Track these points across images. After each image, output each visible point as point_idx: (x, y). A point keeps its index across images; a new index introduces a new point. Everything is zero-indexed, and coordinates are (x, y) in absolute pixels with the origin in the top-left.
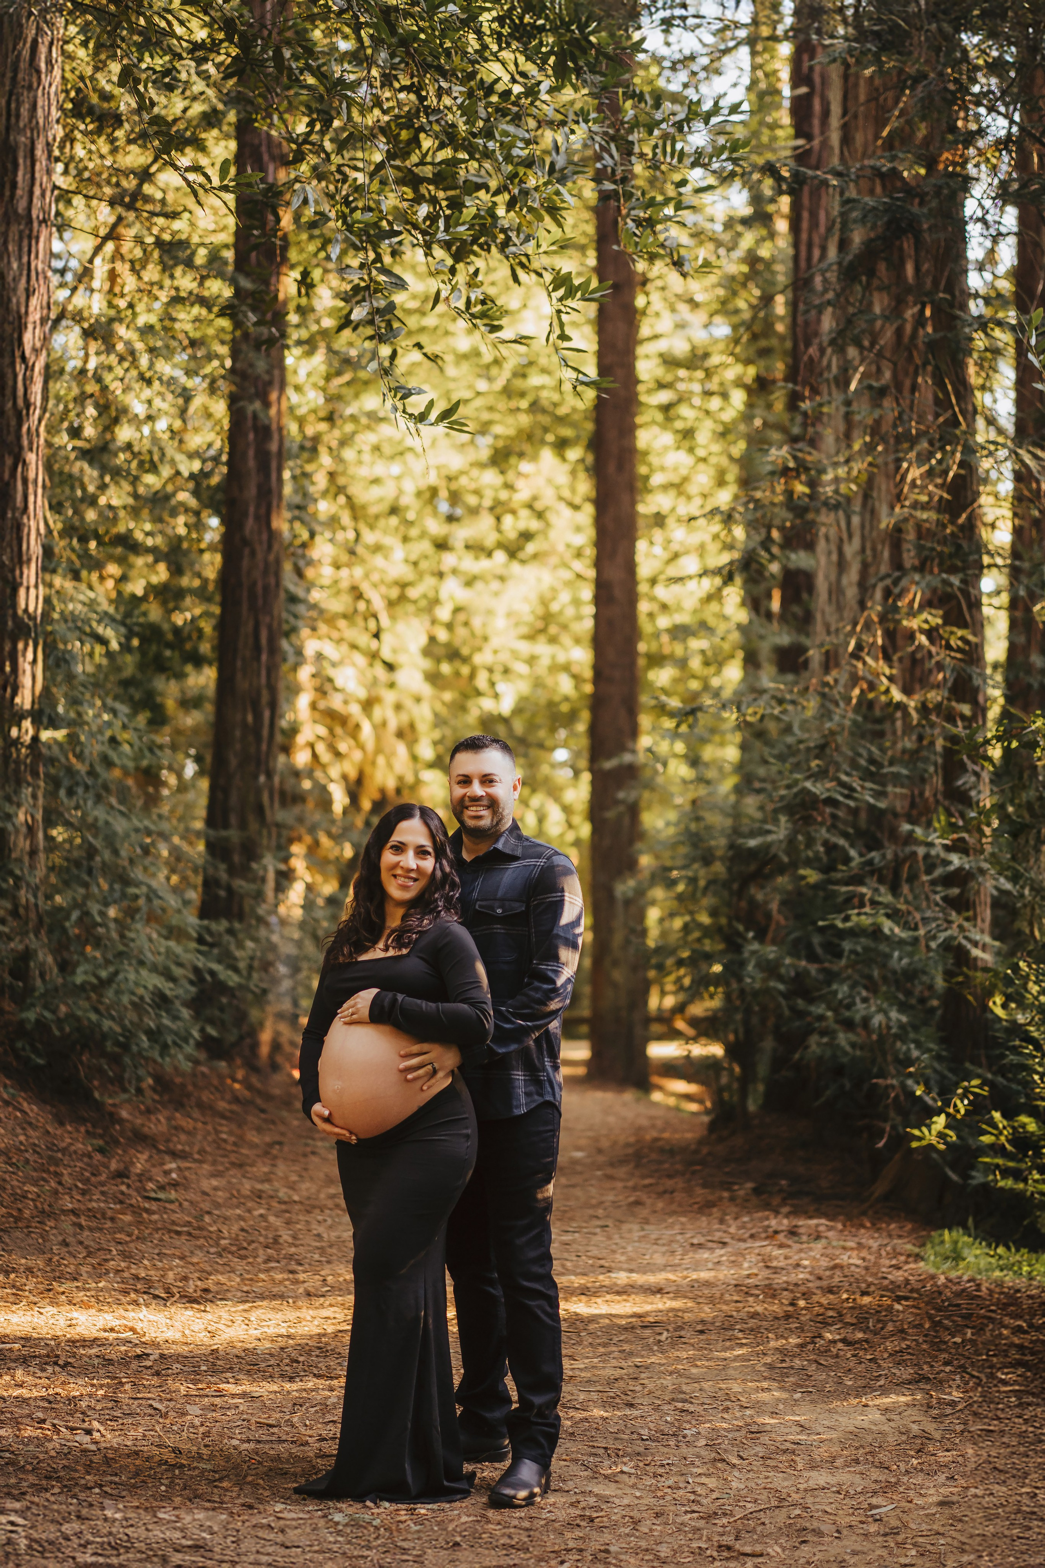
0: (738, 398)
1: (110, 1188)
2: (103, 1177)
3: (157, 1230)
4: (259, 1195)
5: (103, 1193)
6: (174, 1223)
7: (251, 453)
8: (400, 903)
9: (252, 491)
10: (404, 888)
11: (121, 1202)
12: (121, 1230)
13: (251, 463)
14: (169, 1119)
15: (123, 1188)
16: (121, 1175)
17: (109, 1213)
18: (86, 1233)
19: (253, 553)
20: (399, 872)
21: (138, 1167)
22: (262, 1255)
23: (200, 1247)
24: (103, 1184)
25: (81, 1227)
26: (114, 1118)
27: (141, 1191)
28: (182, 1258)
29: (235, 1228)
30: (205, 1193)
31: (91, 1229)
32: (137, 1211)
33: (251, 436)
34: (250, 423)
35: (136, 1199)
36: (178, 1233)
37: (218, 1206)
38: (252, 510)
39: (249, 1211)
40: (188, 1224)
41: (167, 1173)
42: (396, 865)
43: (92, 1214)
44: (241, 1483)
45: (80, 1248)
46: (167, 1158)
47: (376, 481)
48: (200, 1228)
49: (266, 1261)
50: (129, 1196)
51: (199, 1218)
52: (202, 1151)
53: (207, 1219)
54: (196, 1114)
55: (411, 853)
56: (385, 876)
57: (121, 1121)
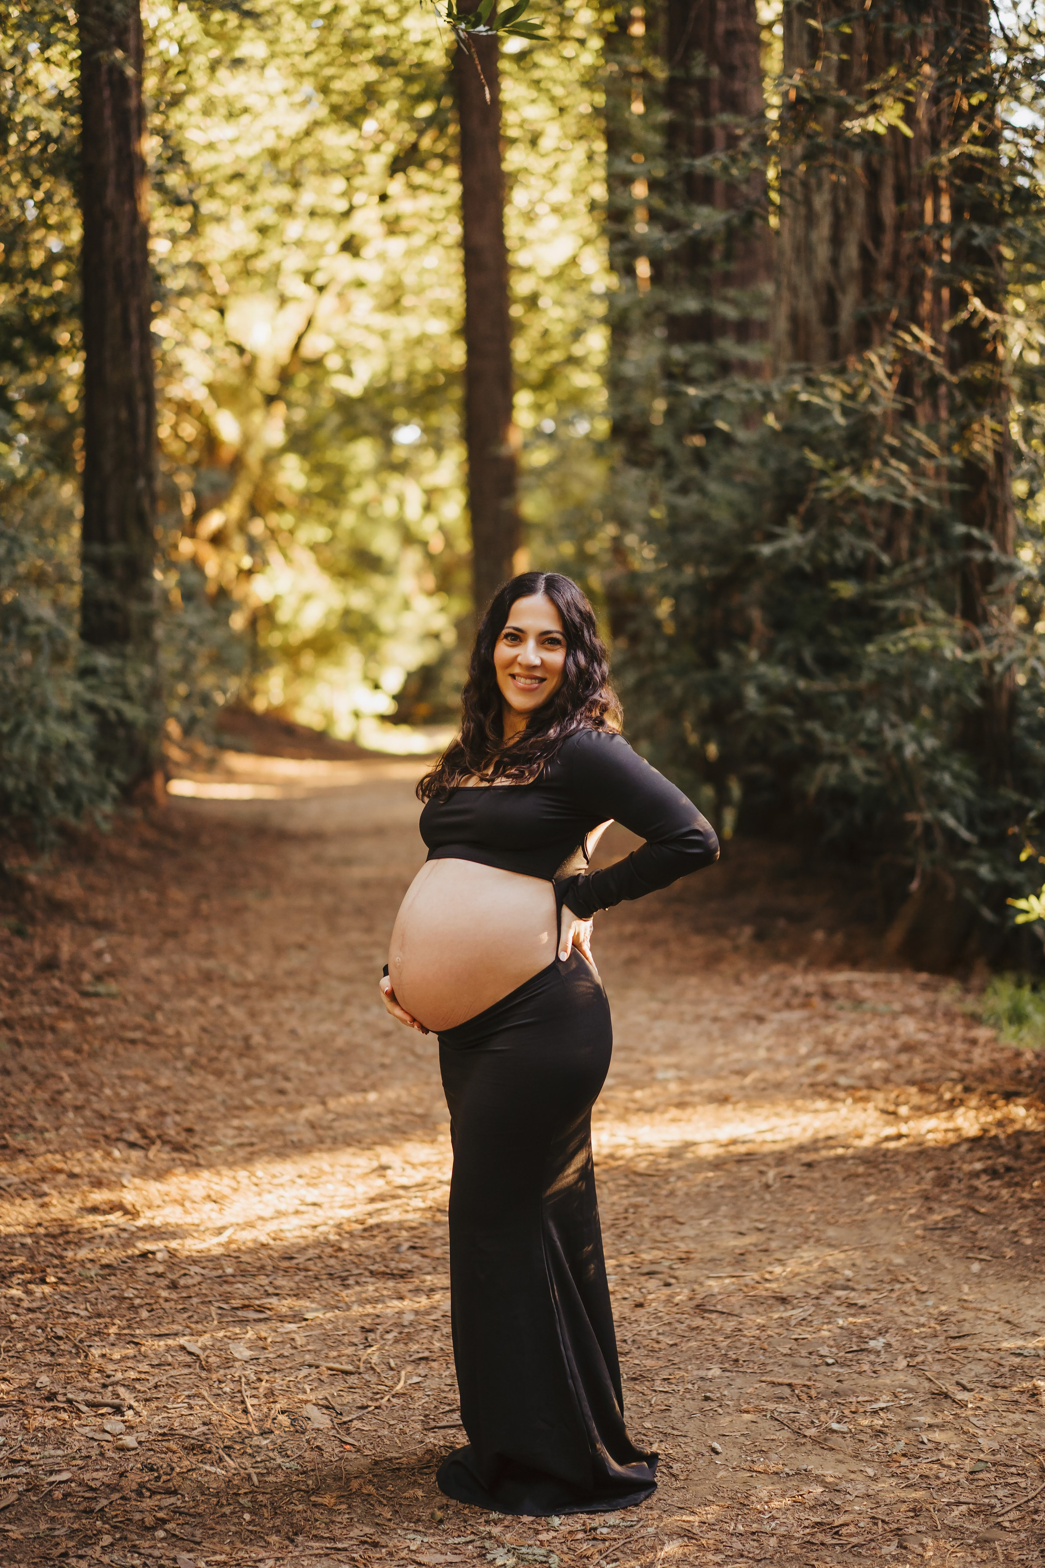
0: (596, 43)
1: (41, 984)
2: (29, 971)
3: (106, 1040)
4: (207, 978)
5: (34, 993)
6: (123, 1026)
7: (107, 112)
8: (521, 713)
9: (111, 155)
10: (526, 691)
11: (57, 1003)
12: (65, 1044)
13: (109, 124)
14: (81, 877)
15: (56, 983)
16: (49, 965)
17: (47, 1021)
18: (27, 1053)
19: (116, 228)
20: (517, 670)
21: (66, 951)
22: (238, 1067)
23: (164, 1062)
24: (30, 980)
25: (17, 1043)
26: (22, 885)
27: (76, 984)
28: (148, 1081)
29: (195, 1028)
30: (147, 980)
31: (32, 1046)
32: (80, 1015)
33: (106, 93)
34: (104, 78)
35: (73, 997)
36: (133, 1042)
37: (166, 997)
38: (112, 176)
39: (203, 1000)
40: (138, 1027)
41: (99, 954)
42: (513, 661)
43: (28, 1023)
44: (348, 1496)
45: (25, 1077)
46: (91, 932)
47: (211, 146)
48: (155, 1032)
49: (248, 1076)
50: (65, 994)
51: (150, 1017)
52: (126, 919)
53: (160, 1017)
54: (108, 867)
55: (531, 643)
56: (502, 678)
57: (30, 888)
